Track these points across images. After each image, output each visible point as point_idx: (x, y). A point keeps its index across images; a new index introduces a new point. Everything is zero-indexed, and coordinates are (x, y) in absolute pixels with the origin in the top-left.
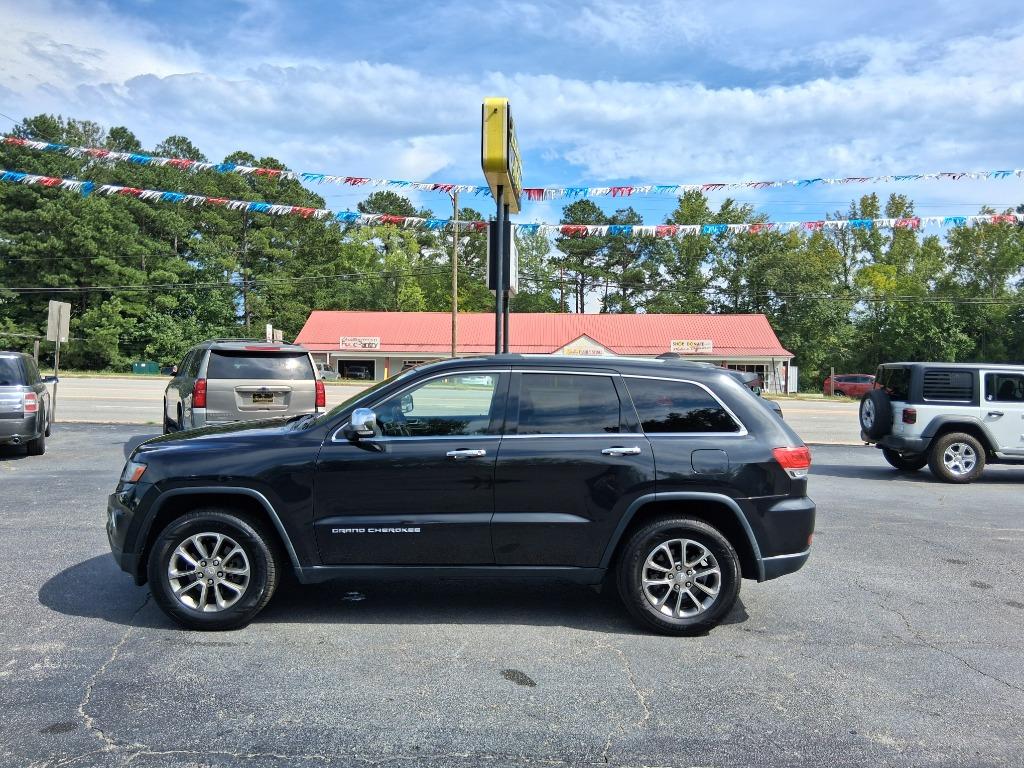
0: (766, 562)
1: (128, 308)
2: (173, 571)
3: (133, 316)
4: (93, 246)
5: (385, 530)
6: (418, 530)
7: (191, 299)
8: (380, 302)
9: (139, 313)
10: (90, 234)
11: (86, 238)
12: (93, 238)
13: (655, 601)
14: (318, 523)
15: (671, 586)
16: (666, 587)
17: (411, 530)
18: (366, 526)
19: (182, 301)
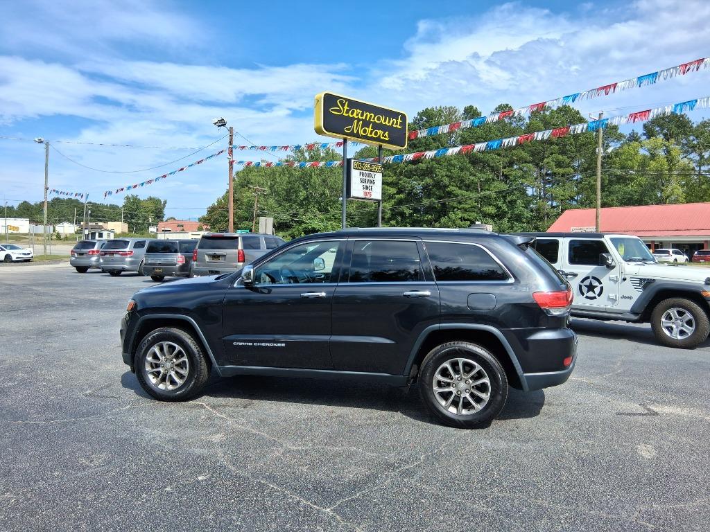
0: (526, 377)
1: (466, 216)
2: (149, 359)
3: (468, 220)
4: (446, 181)
5: (263, 344)
6: (283, 345)
7: (505, 207)
8: (646, 199)
9: (471, 218)
10: (444, 173)
11: (442, 176)
12: (447, 176)
13: (443, 403)
14: (225, 338)
15: (454, 392)
16: (451, 393)
17: (279, 345)
18: (253, 341)
19: (499, 208)
